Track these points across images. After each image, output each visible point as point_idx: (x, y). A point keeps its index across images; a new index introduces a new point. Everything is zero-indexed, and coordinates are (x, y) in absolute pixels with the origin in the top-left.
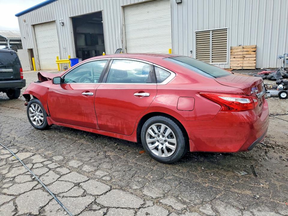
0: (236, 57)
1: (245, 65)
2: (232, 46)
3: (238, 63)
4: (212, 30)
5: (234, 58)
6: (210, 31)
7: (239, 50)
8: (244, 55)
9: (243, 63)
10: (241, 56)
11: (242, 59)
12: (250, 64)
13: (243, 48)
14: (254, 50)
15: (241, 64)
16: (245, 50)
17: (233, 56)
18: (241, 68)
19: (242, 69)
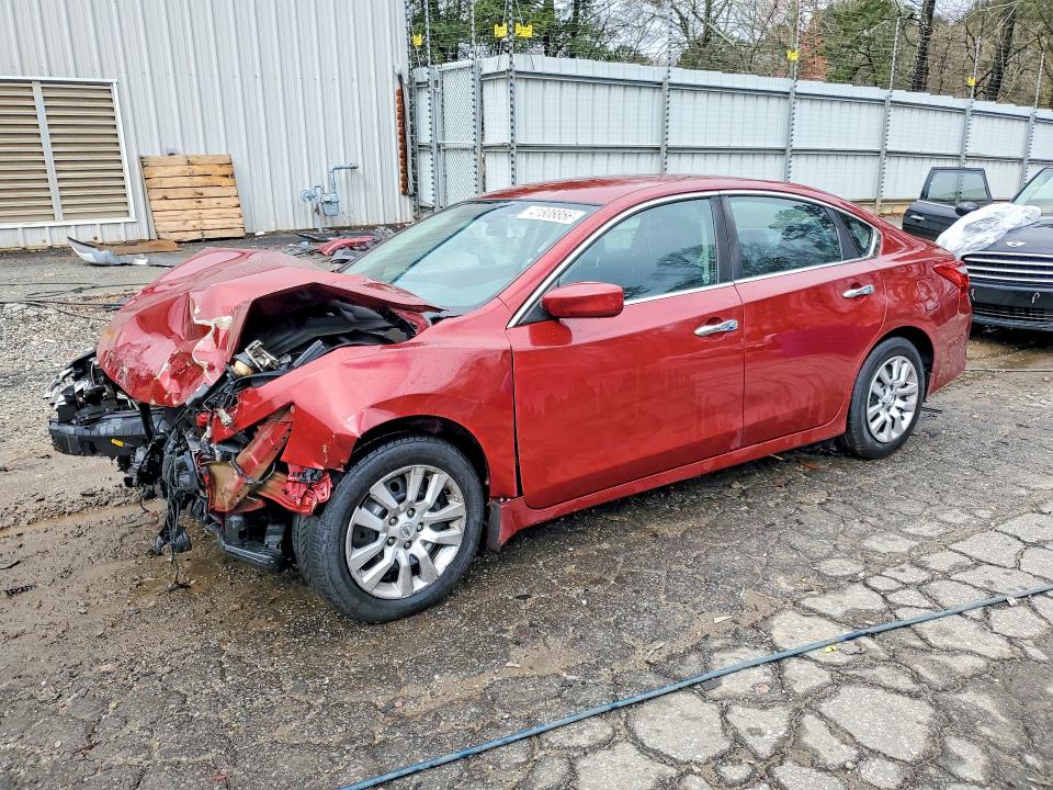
0: (171, 194)
1: (208, 224)
2: (143, 155)
3: (185, 217)
4: (42, 82)
5: (166, 198)
6: (30, 82)
7: (176, 170)
8: (200, 190)
9: (202, 216)
10: (190, 192)
11: (194, 204)
12: (227, 221)
13: (189, 163)
14: (225, 170)
15: (194, 223)
16: (198, 170)
17: (160, 194)
18: (196, 236)
19: (201, 237)
